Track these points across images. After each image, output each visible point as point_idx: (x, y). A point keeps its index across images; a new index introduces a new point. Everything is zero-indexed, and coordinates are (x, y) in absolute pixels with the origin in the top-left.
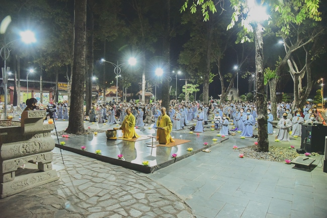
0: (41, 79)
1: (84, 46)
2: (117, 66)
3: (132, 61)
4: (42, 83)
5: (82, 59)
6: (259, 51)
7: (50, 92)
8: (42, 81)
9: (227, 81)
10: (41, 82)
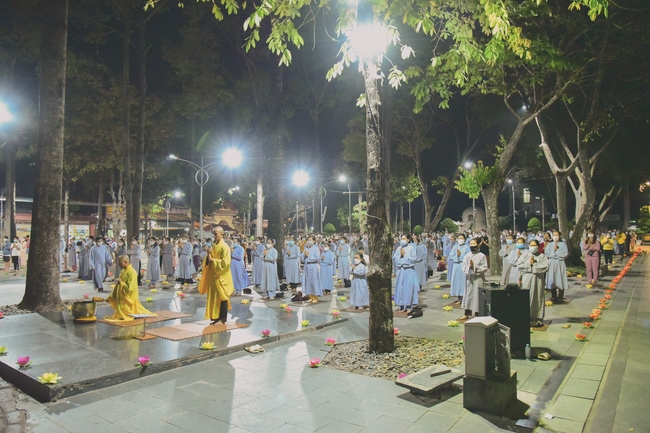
0: (67, 198)
1: (59, 127)
2: (202, 169)
3: (232, 157)
4: (69, 205)
5: (54, 154)
6: (372, 121)
7: (91, 223)
8: (68, 201)
9: (439, 192)
10: (66, 203)
